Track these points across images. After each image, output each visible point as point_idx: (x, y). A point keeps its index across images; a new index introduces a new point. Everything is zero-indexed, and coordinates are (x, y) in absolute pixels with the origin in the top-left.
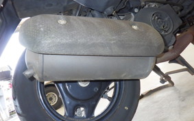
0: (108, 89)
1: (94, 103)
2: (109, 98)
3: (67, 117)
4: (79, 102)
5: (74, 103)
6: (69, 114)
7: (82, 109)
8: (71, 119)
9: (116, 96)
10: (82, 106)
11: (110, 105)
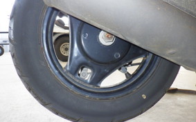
0: (130, 63)
1: (106, 71)
2: (127, 74)
3: (67, 71)
4: (89, 62)
5: (82, 58)
6: (72, 69)
7: (89, 71)
8: (71, 76)
9: (138, 76)
10: (91, 67)
11: (124, 83)
